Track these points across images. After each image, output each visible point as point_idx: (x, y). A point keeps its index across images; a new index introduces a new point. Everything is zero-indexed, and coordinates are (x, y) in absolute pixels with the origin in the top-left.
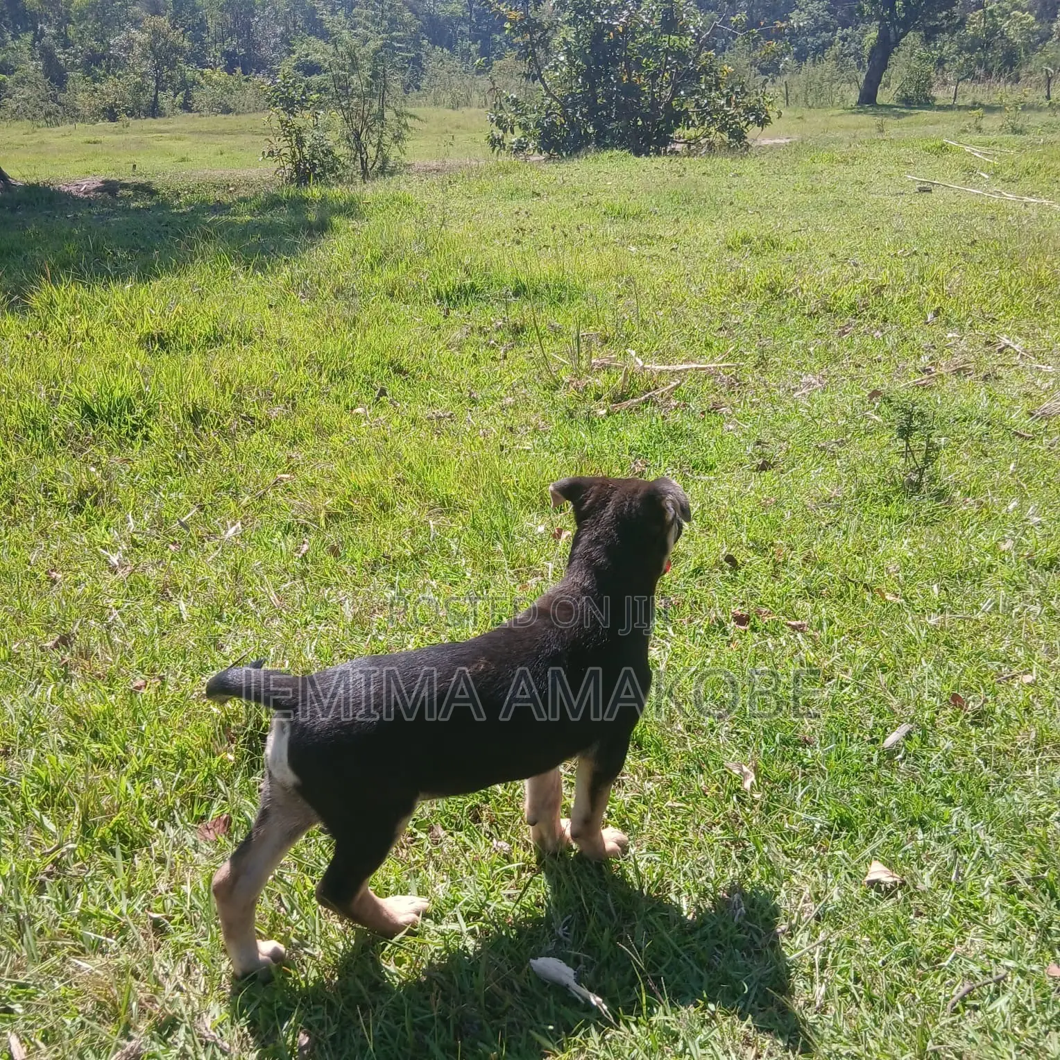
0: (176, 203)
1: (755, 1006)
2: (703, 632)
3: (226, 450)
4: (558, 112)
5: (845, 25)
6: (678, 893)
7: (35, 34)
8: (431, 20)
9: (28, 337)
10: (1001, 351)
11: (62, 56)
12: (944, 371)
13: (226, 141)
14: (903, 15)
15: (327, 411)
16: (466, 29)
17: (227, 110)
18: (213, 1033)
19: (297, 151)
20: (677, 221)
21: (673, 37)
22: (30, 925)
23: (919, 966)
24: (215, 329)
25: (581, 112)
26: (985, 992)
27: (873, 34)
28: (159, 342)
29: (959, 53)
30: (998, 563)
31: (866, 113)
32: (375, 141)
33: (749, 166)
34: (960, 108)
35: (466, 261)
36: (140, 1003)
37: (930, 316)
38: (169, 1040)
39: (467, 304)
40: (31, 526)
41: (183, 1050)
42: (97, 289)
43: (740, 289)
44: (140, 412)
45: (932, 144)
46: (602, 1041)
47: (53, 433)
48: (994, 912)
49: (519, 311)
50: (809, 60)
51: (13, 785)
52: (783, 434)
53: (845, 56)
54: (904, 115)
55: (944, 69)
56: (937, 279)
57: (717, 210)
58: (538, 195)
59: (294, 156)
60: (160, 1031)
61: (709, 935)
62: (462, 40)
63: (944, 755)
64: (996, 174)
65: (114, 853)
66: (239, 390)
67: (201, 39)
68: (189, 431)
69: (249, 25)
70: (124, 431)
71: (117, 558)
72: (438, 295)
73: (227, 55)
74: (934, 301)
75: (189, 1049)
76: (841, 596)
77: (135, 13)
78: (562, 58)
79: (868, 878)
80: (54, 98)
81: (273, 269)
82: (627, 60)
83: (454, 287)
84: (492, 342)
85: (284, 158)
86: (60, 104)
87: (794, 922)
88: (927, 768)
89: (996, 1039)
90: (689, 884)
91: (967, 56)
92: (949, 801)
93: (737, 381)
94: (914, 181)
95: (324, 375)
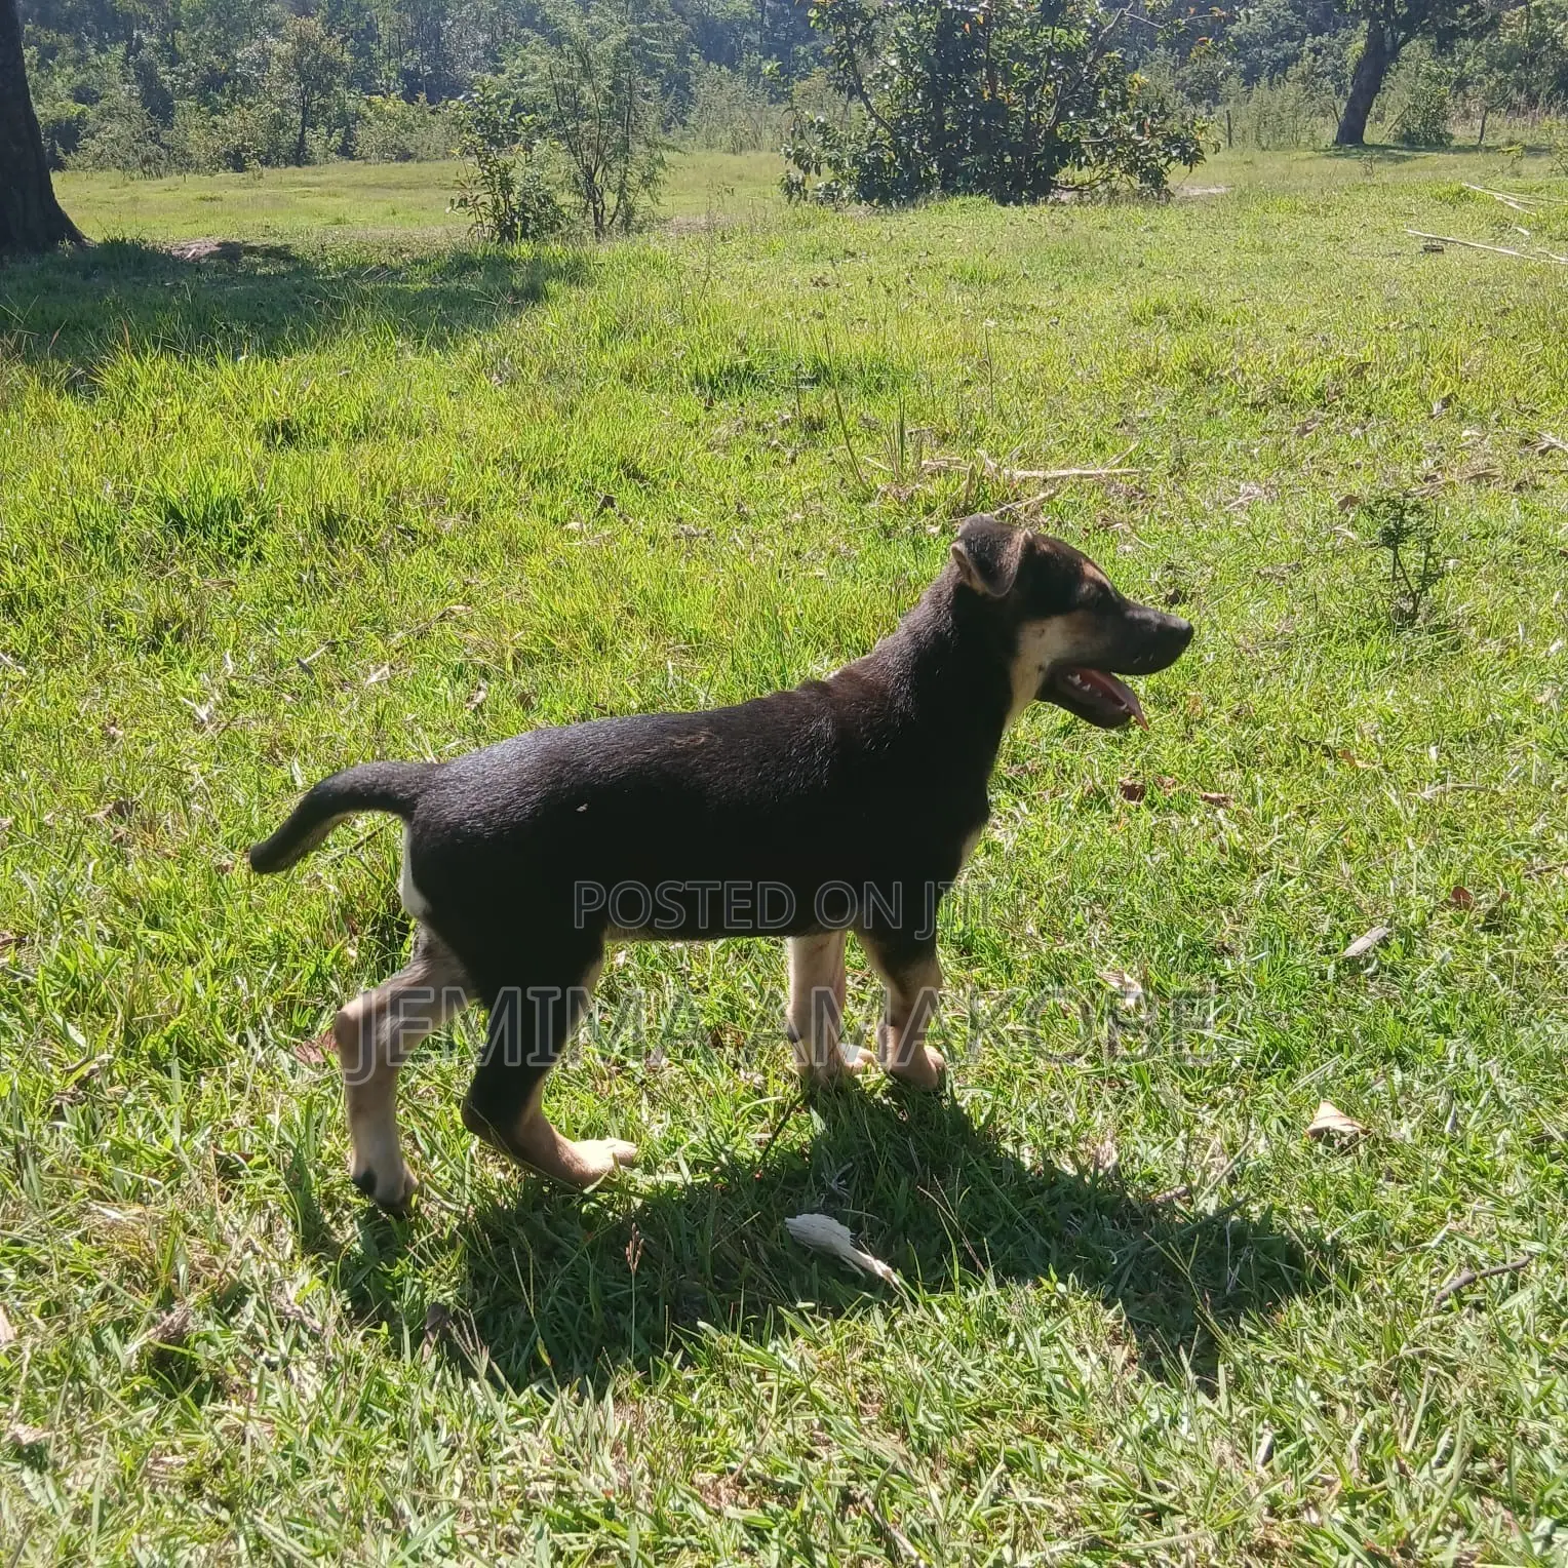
0: (322, 267)
1: (1130, 1291)
2: (1072, 807)
3: (373, 574)
4: (886, 143)
5: (1318, 31)
6: (1018, 1142)
7: (129, 46)
8: (704, 24)
9: (95, 428)
10: (1543, 453)
11: (168, 77)
12: (1455, 478)
13: (401, 198)
14: (1405, 10)
15: (525, 524)
16: (755, 37)
17: (405, 156)
18: (298, 1308)
19: (501, 199)
20: (1059, 288)
21: (1059, 31)
22: (35, 1160)
23: (1390, 1248)
24: (367, 418)
25: (921, 141)
26: (1495, 1287)
27: (1359, 45)
28: (284, 434)
29: (1488, 71)
30: (1531, 720)
31: (1346, 156)
32: (615, 185)
33: (1170, 219)
34: (1488, 149)
35: (740, 333)
36: (192, 1267)
37: (1436, 407)
38: (233, 1320)
39: (740, 393)
40: (84, 668)
41: (251, 1329)
42: (198, 364)
43: (1150, 372)
44: (250, 519)
45: (1445, 189)
46: (891, 1329)
47: (122, 546)
48: (1511, 1178)
49: (817, 400)
50: (1264, 81)
51: (26, 983)
52: (1208, 557)
53: (1318, 75)
54: (1404, 159)
55: (1466, 95)
56: (1448, 356)
57: (1120, 274)
58: (853, 255)
59: (496, 207)
60: (219, 1305)
61: (1063, 1197)
62: (749, 53)
63: (1438, 970)
64: (1540, 229)
65: (168, 1072)
66: (397, 493)
67: (369, 53)
68: (320, 544)
69: (438, 33)
70: (225, 545)
71: (207, 710)
72: (698, 380)
73: (406, 75)
74: (1443, 387)
75: (261, 1330)
76: (1287, 764)
77: (274, 14)
78: (894, 63)
79: (1312, 1127)
80: (155, 138)
81: (456, 346)
82: (990, 65)
83: (721, 368)
84: (775, 442)
85: (482, 210)
86: (162, 145)
87: (1195, 1183)
88: (1412, 987)
89: (1511, 1350)
90: (1036, 1131)
91: (1500, 75)
92: (1445, 1030)
93: (1141, 491)
94: (1418, 237)
95: (523, 477)
